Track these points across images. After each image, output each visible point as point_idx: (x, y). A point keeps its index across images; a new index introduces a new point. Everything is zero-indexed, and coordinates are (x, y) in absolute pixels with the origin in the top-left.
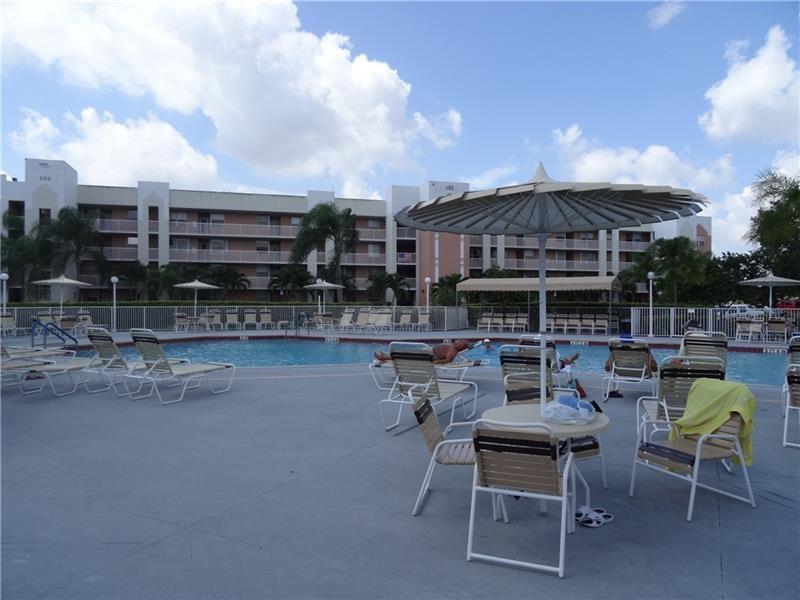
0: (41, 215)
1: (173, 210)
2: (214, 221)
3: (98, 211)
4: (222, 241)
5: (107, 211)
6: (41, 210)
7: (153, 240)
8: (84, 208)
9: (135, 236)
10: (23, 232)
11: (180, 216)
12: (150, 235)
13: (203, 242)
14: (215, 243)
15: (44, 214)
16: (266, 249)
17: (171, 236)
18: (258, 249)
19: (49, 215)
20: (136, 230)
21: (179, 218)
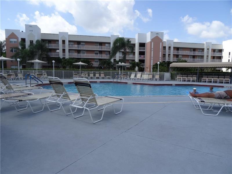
0: (30, 43)
1: (69, 41)
2: (82, 45)
3: (47, 41)
4: (84, 51)
5: (50, 41)
6: (30, 41)
7: (64, 50)
8: (43, 40)
9: (58, 49)
10: (25, 48)
11: (71, 43)
12: (63, 49)
13: (79, 51)
14: (82, 52)
15: (31, 42)
16: (98, 54)
17: (69, 49)
18: (95, 54)
19: (33, 43)
20: (59, 47)
21: (71, 44)
